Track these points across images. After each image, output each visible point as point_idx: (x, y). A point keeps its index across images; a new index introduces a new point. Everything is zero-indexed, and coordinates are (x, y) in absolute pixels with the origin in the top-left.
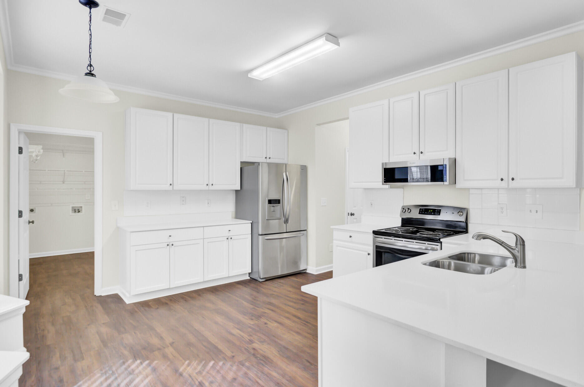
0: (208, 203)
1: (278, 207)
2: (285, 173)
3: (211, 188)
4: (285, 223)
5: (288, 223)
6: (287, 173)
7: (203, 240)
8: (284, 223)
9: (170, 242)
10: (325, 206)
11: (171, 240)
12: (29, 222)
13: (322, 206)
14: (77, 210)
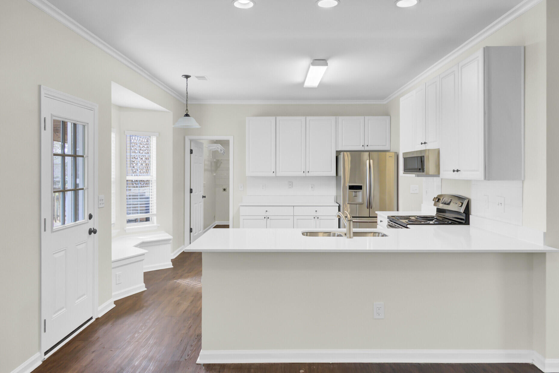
0: (312, 188)
1: (360, 193)
2: (369, 161)
3: (308, 174)
4: (368, 208)
5: (371, 208)
6: (371, 161)
7: (293, 216)
8: (366, 208)
9: (266, 216)
10: (417, 193)
11: (268, 214)
12: (203, 197)
13: (411, 193)
14: (224, 190)
